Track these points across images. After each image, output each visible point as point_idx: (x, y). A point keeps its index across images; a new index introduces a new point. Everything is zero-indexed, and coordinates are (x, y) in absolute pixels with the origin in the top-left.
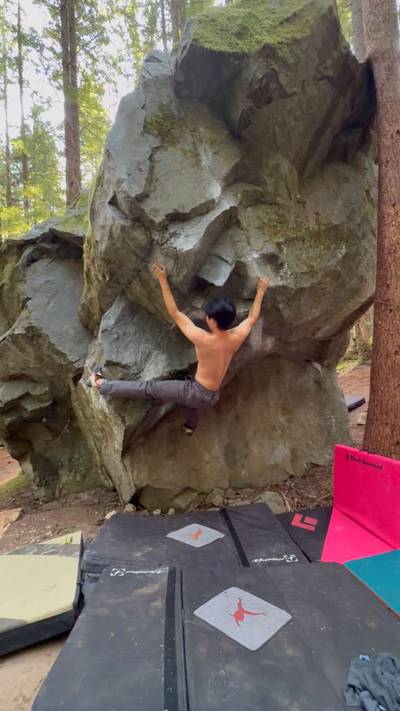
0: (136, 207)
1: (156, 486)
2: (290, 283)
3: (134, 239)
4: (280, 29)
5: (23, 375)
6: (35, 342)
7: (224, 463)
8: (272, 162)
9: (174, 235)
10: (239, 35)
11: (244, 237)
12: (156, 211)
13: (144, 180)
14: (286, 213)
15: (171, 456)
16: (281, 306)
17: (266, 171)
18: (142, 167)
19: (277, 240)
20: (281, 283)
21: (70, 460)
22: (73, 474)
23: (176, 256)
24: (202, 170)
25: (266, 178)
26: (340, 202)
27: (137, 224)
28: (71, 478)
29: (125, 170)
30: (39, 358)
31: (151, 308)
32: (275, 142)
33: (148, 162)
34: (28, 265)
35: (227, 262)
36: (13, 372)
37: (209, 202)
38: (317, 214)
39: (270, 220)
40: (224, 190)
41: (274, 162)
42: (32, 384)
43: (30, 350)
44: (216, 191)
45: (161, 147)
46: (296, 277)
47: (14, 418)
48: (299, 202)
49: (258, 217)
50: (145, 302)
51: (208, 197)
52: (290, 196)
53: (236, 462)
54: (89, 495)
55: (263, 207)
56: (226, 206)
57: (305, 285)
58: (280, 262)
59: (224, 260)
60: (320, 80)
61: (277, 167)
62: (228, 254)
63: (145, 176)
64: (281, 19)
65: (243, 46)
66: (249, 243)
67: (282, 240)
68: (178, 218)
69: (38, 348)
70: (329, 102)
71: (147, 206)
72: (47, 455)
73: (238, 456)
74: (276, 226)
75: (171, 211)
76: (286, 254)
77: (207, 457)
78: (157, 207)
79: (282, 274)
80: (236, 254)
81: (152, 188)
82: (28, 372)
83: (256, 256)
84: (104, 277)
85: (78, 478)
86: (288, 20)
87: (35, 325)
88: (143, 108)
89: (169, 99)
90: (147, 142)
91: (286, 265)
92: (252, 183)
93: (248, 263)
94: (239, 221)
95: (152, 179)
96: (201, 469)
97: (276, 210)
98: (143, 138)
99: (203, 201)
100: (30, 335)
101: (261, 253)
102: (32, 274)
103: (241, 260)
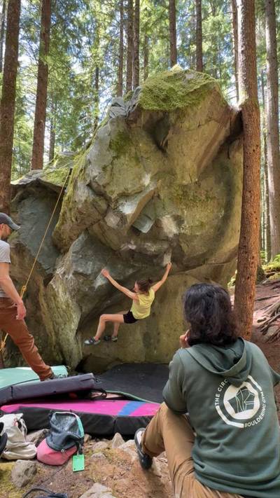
1: (96, 356)
2: (188, 232)
3: (100, 206)
4: (187, 97)
6: (21, 254)
7: (142, 344)
9: (122, 204)
10: (164, 100)
11: (162, 205)
12: (113, 192)
13: (107, 176)
14: (188, 191)
16: (182, 245)
17: (177, 168)
18: (107, 169)
19: (181, 207)
20: (182, 232)
23: (123, 218)
24: (139, 168)
25: (177, 171)
26: (222, 183)
27: (102, 197)
29: (98, 171)
31: (103, 240)
32: (183, 152)
33: (110, 165)
34: (20, 202)
35: (151, 219)
37: (142, 187)
38: (207, 191)
39: (178, 195)
40: (152, 179)
41: (182, 163)
44: (147, 180)
45: (118, 156)
46: (192, 229)
48: (197, 184)
49: (171, 193)
50: (100, 237)
51: (142, 184)
53: (151, 344)
56: (152, 188)
57: (198, 234)
58: (182, 220)
59: (148, 217)
60: (209, 121)
61: (184, 165)
62: (151, 214)
64: (188, 92)
65: (165, 107)
66: (164, 208)
67: (184, 207)
68: (125, 196)
70: (215, 130)
71: (108, 190)
73: (152, 341)
74: (181, 199)
75: (121, 192)
76: (186, 215)
77: (131, 339)
78: (113, 190)
79: (183, 226)
80: (156, 214)
83: (168, 216)
84: (76, 220)
86: (192, 92)
87: (22, 242)
88: (109, 135)
89: (123, 129)
90: (111, 154)
91: (186, 221)
92: (169, 173)
93: (162, 220)
94: (159, 195)
95: (111, 175)
96: (127, 347)
97: (182, 188)
98: (108, 153)
99: (138, 186)
100: (18, 249)
101: (172, 215)
102: (22, 207)
103: (159, 218)
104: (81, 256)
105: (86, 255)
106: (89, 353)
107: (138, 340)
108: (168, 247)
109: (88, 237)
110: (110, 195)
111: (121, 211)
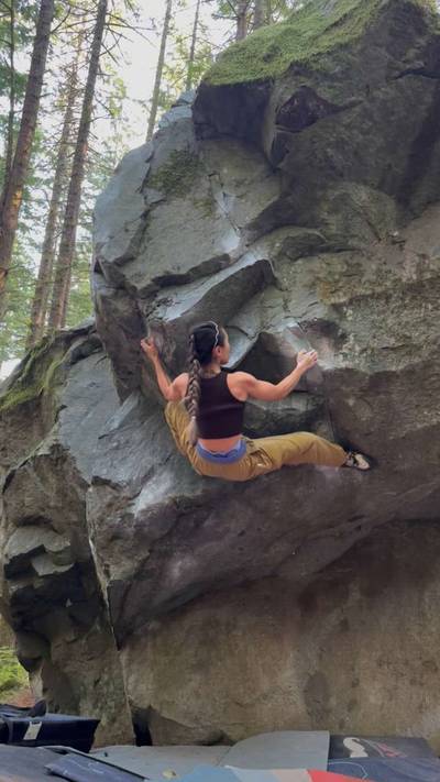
0: (116, 273)
2: (362, 365)
3: (116, 310)
4: (323, 37)
5: (41, 517)
6: (59, 468)
8: (333, 194)
9: (165, 302)
10: (268, 59)
11: (281, 301)
12: (140, 276)
13: (129, 242)
15: (201, 666)
16: (351, 402)
17: (325, 207)
18: (130, 227)
19: (333, 301)
20: (343, 365)
22: (97, 711)
23: (162, 329)
24: (215, 219)
25: (325, 215)
27: (121, 292)
29: (107, 233)
30: (62, 493)
32: (333, 168)
33: (140, 221)
34: (73, 363)
35: (247, 335)
36: (28, 512)
37: (219, 258)
38: (423, 256)
41: (337, 193)
42: (51, 532)
43: (52, 480)
44: (232, 243)
45: (164, 200)
46: (372, 355)
47: (21, 587)
48: (394, 243)
49: (311, 271)
51: (218, 251)
52: (376, 234)
53: (328, 711)
55: (325, 256)
56: (251, 260)
57: (395, 368)
58: (340, 332)
59: (242, 332)
60: (400, 77)
61: (344, 199)
62: (251, 325)
63: (132, 237)
64: (327, 26)
65: (268, 70)
66: (285, 308)
67: (342, 300)
68: (171, 282)
69: (61, 476)
71: (128, 272)
72: (67, 670)
73: (333, 702)
74: (337, 282)
75: (161, 274)
76: (351, 321)
78: (143, 271)
79: (345, 351)
80: (262, 323)
81: (140, 251)
82: (47, 514)
83: (292, 324)
86: (336, 24)
87: (62, 442)
88: (148, 161)
89: (186, 144)
90: (145, 198)
91: (351, 337)
92: (304, 225)
93: (277, 336)
94: (276, 279)
95: (141, 240)
96: (252, 705)
97: (348, 258)
98: (139, 195)
99: (208, 258)
100: (54, 457)
101: (303, 320)
102: (75, 374)
103: (268, 331)
104: (115, 444)
105: (127, 442)
106: (144, 705)
107: (289, 693)
108: (310, 408)
109: (139, 402)
110: (133, 283)
111: (160, 315)
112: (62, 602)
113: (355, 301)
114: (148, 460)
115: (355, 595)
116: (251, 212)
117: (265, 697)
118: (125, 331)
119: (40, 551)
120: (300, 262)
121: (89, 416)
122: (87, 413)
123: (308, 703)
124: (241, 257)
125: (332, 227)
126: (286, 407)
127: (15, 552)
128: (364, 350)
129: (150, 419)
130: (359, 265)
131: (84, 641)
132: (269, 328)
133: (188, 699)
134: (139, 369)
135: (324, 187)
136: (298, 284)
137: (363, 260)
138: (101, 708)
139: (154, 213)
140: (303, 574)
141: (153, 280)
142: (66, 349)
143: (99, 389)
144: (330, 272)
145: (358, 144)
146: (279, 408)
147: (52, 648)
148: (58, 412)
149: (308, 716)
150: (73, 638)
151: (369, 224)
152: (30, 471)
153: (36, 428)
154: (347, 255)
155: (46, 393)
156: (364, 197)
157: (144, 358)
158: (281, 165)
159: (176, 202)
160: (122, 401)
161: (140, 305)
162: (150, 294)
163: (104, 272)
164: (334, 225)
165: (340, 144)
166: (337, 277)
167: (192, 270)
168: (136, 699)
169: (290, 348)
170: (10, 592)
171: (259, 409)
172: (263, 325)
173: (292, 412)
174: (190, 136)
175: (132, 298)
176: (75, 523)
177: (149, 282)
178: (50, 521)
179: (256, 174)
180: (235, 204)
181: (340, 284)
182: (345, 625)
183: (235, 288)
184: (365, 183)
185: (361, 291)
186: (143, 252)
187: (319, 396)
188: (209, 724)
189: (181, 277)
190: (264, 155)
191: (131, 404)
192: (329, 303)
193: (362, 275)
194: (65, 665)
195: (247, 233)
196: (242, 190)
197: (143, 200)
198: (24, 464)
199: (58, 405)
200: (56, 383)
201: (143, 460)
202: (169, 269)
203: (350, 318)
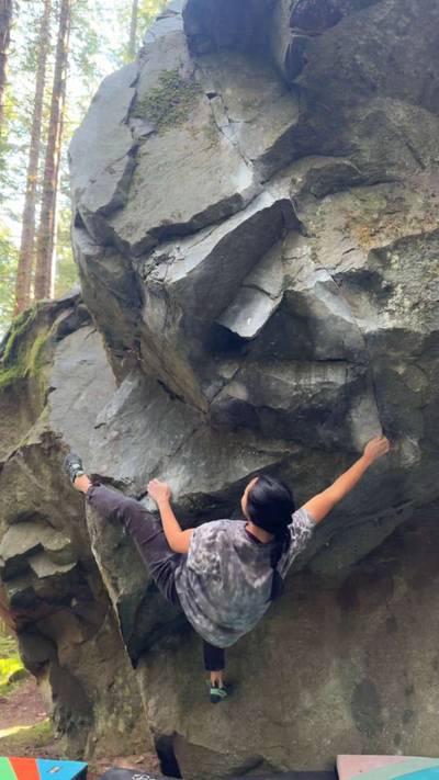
0: (102, 226)
1: (193, 740)
2: (413, 323)
3: (105, 273)
5: (36, 513)
6: (52, 458)
8: (364, 113)
9: (164, 259)
11: (307, 249)
12: (132, 227)
13: (115, 186)
16: (401, 370)
17: (356, 130)
18: (115, 167)
19: (374, 245)
20: (390, 324)
21: (110, 686)
22: (113, 716)
23: (163, 292)
24: (221, 152)
25: (355, 140)
27: (109, 250)
28: (110, 724)
29: (87, 176)
30: (57, 485)
32: (363, 80)
33: (127, 159)
34: (59, 339)
35: (268, 294)
36: (22, 508)
37: (229, 200)
41: (369, 112)
42: (49, 529)
43: (46, 472)
44: (243, 180)
45: (154, 132)
46: (426, 311)
47: (20, 590)
49: (343, 210)
51: (227, 192)
52: (419, 161)
54: (131, 763)
55: (353, 190)
56: (267, 201)
58: (384, 284)
59: (263, 291)
61: (378, 119)
62: (272, 282)
63: (118, 179)
66: (315, 258)
67: (385, 244)
69: (56, 467)
71: (118, 225)
72: (77, 672)
74: (377, 221)
75: (157, 224)
76: (400, 272)
78: (135, 220)
79: (390, 307)
80: (286, 279)
81: (130, 196)
82: (43, 509)
83: (325, 277)
85: (121, 727)
87: (54, 429)
88: (132, 86)
89: (178, 63)
90: (132, 130)
91: (399, 289)
92: (330, 153)
93: (306, 294)
94: (300, 222)
95: (131, 182)
96: (293, 724)
97: (387, 190)
98: (123, 127)
99: (215, 201)
100: (46, 446)
101: (337, 271)
102: (62, 351)
103: (295, 289)
104: (115, 434)
105: (129, 431)
106: (168, 731)
107: (335, 707)
108: (350, 379)
109: (140, 383)
110: (124, 237)
111: (160, 277)
112: (66, 601)
113: (401, 245)
114: (155, 451)
115: (402, 589)
116: (265, 141)
117: (307, 713)
118: (118, 298)
119: (38, 551)
120: (327, 200)
121: (82, 398)
122: (79, 395)
123: (356, 717)
124: (255, 197)
125: (364, 154)
126: (319, 380)
127: (11, 553)
128: (415, 305)
129: (153, 402)
130: (402, 199)
131: (93, 643)
132: (294, 284)
133: (218, 721)
134: (137, 344)
135: (353, 104)
136: (328, 228)
137: (406, 193)
138: (118, 714)
139: (143, 149)
140: (339, 567)
141: (147, 233)
142: (51, 323)
143: (91, 367)
144: (366, 210)
145: (394, 48)
146: (313, 382)
147: (60, 650)
148: (46, 396)
149: (357, 731)
150: (81, 640)
151: (410, 148)
152: (21, 463)
153: (23, 412)
154: (385, 188)
155: (32, 374)
156: (402, 114)
157: (143, 329)
158: (299, 80)
159: (171, 132)
160: (119, 381)
161: (135, 266)
162: (145, 249)
163: (88, 225)
164: (367, 150)
165: (371, 49)
166: (376, 216)
167: (195, 217)
168: (158, 725)
169: (324, 307)
170: (9, 596)
171: (287, 384)
172: (288, 281)
173: (327, 386)
174: (183, 53)
175: (124, 256)
176: (74, 518)
177: (144, 235)
178: (47, 516)
179: (266, 94)
180: (244, 132)
181: (381, 225)
182: (392, 624)
183: (250, 237)
184: (403, 97)
185: (407, 231)
186: (134, 197)
187: (361, 364)
188: (244, 749)
189: (183, 225)
190: (276, 68)
191: (129, 385)
192: (368, 249)
193: (407, 211)
194: (75, 668)
195: (262, 166)
196: (252, 114)
197: (129, 133)
198: (13, 455)
199: (46, 388)
200: (42, 362)
201: (150, 452)
202: (168, 218)
203: (396, 266)
